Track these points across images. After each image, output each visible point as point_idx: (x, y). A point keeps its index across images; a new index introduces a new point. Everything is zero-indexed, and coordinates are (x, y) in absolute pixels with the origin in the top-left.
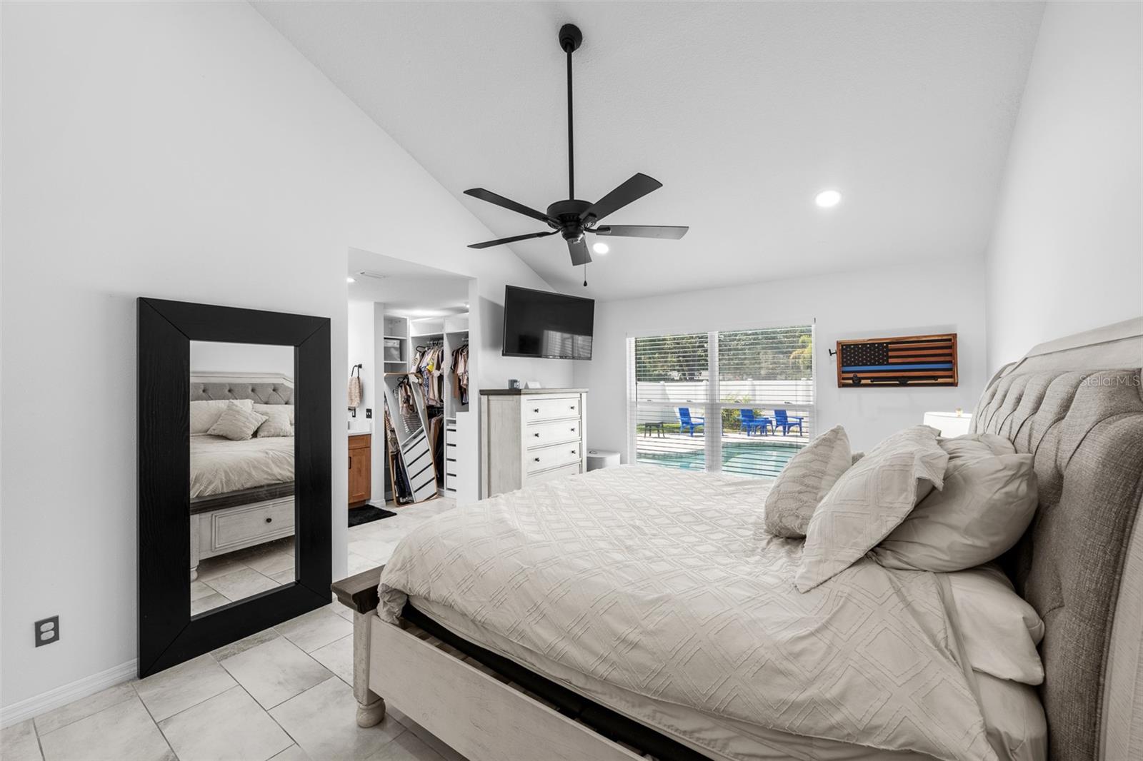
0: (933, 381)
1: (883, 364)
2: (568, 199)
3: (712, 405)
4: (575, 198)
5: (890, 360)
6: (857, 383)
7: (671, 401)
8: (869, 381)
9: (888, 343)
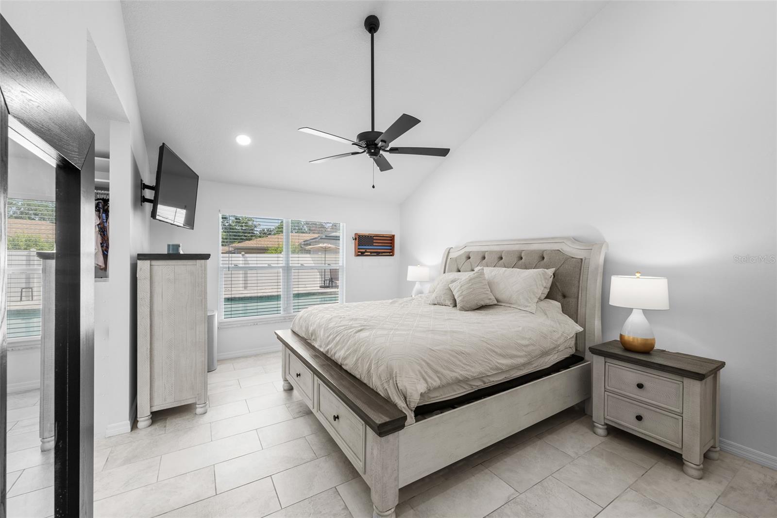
0: (388, 254)
1: (371, 246)
2: (371, 130)
3: (287, 267)
4: (375, 130)
5: (374, 244)
6: (362, 254)
7: (250, 265)
8: (369, 254)
9: (373, 236)
